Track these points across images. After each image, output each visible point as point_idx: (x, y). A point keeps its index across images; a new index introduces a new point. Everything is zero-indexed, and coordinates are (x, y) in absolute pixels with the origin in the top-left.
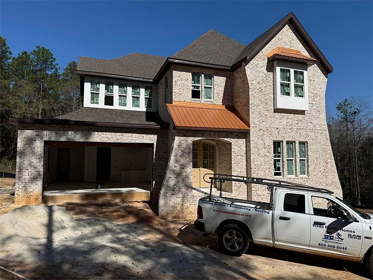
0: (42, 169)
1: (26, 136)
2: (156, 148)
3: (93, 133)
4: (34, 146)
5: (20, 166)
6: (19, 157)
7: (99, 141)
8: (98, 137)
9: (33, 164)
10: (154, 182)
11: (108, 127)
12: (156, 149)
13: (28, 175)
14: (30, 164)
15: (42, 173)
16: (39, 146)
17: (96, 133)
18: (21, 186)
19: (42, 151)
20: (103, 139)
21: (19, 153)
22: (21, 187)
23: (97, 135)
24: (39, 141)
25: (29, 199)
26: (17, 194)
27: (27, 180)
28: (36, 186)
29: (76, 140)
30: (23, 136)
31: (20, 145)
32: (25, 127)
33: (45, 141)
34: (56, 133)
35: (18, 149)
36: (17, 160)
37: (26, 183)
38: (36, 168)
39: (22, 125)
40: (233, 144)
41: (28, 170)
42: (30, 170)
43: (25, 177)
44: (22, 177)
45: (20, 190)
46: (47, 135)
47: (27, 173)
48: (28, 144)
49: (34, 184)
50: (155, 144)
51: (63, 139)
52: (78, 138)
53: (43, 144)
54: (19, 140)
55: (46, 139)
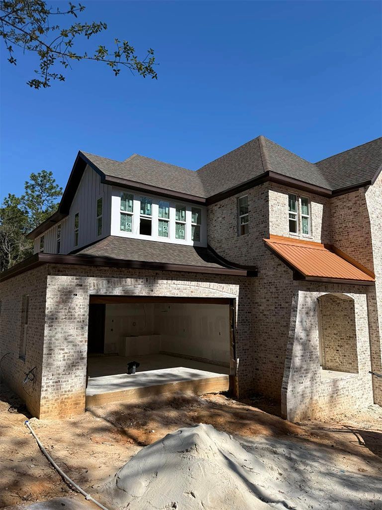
0: (85, 348)
1: (61, 287)
2: (239, 305)
3: (160, 281)
4: (73, 305)
5: (50, 343)
6: (49, 326)
7: (168, 295)
8: (167, 288)
9: (71, 338)
10: (238, 360)
11: (180, 272)
12: (239, 308)
13: (64, 360)
14: (66, 339)
15: (85, 354)
16: (80, 304)
17: (165, 281)
18: (51, 381)
19: (87, 314)
20: (174, 291)
21: (49, 319)
22: (51, 383)
23: (165, 286)
24: (81, 295)
25: (65, 405)
26: (45, 398)
27: (62, 368)
28: (76, 380)
29: (137, 294)
30: (56, 287)
31: (50, 302)
32: (59, 271)
33: (91, 296)
34: (109, 282)
35: (47, 311)
36: (46, 332)
37: (59, 374)
38: (75, 345)
39: (54, 267)
40: (355, 301)
41: (63, 349)
42: (66, 351)
43: (59, 363)
44: (52, 364)
45: (50, 390)
46: (95, 285)
47: (62, 356)
48: (63, 302)
49: (73, 376)
50: (237, 299)
51: (117, 292)
52: (139, 289)
53: (87, 302)
54: (49, 294)
55: (92, 292)
